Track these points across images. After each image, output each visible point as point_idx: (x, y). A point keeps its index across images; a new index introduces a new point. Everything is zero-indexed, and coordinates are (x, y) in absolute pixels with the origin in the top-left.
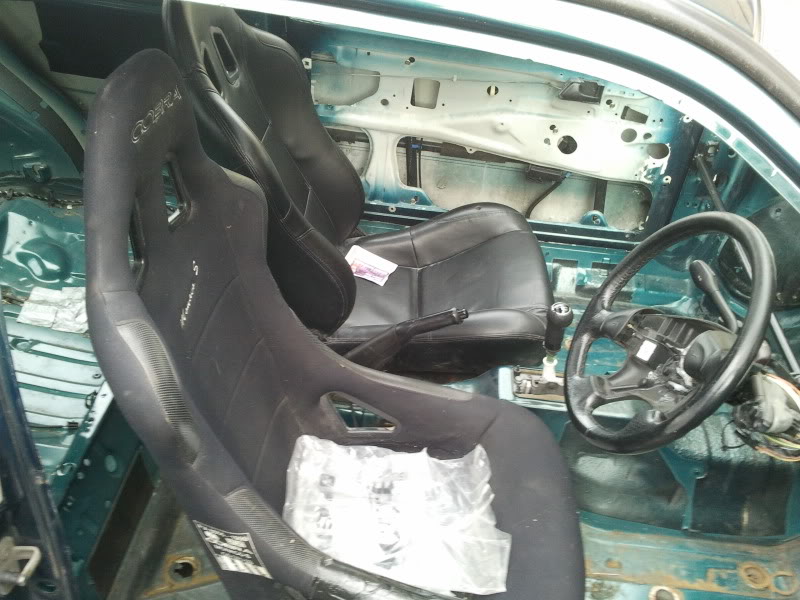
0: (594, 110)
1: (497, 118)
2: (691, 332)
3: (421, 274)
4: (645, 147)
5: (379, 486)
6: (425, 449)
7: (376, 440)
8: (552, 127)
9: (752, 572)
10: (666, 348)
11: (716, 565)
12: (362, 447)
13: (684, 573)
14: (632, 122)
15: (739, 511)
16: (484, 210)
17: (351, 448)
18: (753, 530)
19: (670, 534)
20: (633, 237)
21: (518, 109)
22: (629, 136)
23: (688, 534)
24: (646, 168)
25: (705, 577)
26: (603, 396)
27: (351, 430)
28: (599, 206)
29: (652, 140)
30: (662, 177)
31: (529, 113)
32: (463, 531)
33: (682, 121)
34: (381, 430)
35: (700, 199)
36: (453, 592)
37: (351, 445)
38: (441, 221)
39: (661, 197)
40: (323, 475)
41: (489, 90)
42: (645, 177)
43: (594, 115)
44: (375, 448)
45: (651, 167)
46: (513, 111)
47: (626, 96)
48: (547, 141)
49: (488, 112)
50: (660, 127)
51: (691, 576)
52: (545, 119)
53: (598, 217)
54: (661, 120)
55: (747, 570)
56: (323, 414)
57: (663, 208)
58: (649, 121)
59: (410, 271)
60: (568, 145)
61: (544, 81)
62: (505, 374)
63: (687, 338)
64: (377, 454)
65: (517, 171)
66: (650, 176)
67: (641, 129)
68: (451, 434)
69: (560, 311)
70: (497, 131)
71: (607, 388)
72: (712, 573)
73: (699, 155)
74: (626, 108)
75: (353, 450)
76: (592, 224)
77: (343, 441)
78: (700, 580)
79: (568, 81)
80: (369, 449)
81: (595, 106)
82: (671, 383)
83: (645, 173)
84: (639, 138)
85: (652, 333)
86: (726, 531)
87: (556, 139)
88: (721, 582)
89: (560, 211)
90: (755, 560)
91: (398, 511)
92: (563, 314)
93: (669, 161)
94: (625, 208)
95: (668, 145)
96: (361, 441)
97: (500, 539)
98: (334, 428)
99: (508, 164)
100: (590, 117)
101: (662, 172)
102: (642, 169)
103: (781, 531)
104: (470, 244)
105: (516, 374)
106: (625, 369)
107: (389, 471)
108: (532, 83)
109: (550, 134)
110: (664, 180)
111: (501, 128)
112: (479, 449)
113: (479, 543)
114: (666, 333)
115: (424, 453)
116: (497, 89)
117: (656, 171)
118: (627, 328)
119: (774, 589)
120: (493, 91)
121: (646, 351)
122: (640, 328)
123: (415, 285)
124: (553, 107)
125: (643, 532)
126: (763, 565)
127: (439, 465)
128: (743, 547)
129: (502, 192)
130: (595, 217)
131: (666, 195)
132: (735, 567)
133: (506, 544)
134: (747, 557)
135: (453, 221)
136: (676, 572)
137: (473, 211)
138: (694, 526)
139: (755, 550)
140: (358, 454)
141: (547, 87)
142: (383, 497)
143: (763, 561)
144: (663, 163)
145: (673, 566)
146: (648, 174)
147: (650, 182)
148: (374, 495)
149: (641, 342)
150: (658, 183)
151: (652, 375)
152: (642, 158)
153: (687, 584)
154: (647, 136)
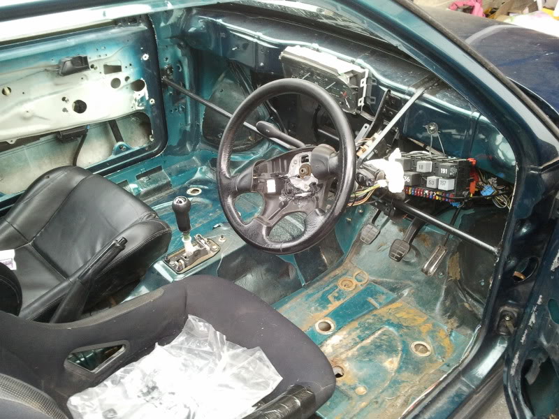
0: (85, 76)
1: (22, 109)
2: (285, 162)
3: (35, 245)
4: (129, 86)
5: (145, 390)
6: (157, 344)
7: (118, 364)
8: (64, 99)
9: (344, 283)
10: (280, 179)
11: (329, 292)
12: (113, 375)
13: (319, 308)
14: (113, 74)
15: (321, 257)
16: (52, 176)
17: (105, 382)
18: (332, 262)
19: (299, 293)
20: (151, 147)
21: (32, 97)
22: (116, 83)
23: (307, 287)
24: (136, 100)
25: (329, 302)
26: (269, 225)
27: (97, 371)
28: (119, 138)
29: (132, 80)
30: (148, 101)
31: (43, 96)
32: (224, 369)
33: (143, 60)
34: (116, 355)
35: (176, 104)
36: (253, 406)
37: (104, 380)
38: (25, 200)
39: (154, 114)
40: (104, 413)
41: (4, 92)
42: (138, 106)
43: (87, 79)
44: (122, 369)
45: (138, 98)
46: (29, 100)
47: (102, 58)
48: (65, 110)
49: (12, 108)
50: (132, 70)
51: (324, 307)
52: (55, 95)
53: (123, 145)
54: (130, 65)
55: (342, 284)
56: (71, 375)
57: (158, 121)
58: (123, 69)
59: (26, 248)
60: (80, 107)
61: (43, 69)
62: (159, 266)
63: (286, 167)
64: (128, 372)
65: (48, 142)
66: (141, 104)
67: (120, 76)
68: (165, 323)
69: (181, 202)
70: (26, 119)
71: (266, 220)
72: (330, 297)
73: (164, 78)
74: (106, 66)
75: (108, 382)
76: (122, 152)
77: (96, 381)
78: (329, 305)
79: (60, 62)
80: (119, 373)
81: (86, 73)
82: (297, 195)
83: (137, 104)
84: (123, 82)
85: (266, 175)
86: (321, 272)
87: (70, 106)
88: (338, 298)
89: (94, 154)
90: (341, 277)
91: (173, 393)
92: (184, 203)
93: (148, 89)
94: (132, 133)
95: (142, 79)
96: (109, 373)
97: (253, 354)
98: (84, 378)
99: (42, 139)
100: (85, 82)
101: (147, 98)
102: (134, 102)
103: (341, 253)
104: (56, 206)
105: (167, 262)
106: (266, 204)
107: (144, 375)
108: (34, 74)
109: (64, 105)
110: (151, 103)
111: (28, 115)
112: (190, 317)
113: (243, 367)
114: (273, 171)
115: (158, 347)
116: (9, 89)
117: (142, 99)
118: (254, 180)
119: (359, 284)
120: (7, 91)
121: (271, 186)
122: (260, 175)
123: (38, 255)
124: (57, 85)
125: (286, 303)
126: (345, 276)
127: (172, 347)
128: (332, 274)
129: (47, 161)
130: (120, 147)
131: (156, 112)
132: (336, 287)
133: (260, 353)
134: (337, 278)
135: (34, 195)
136: (316, 309)
137: (45, 181)
138: (306, 281)
139: (337, 272)
140: (113, 382)
141: (46, 73)
142: (155, 394)
143: (344, 275)
144: (144, 92)
145: (313, 308)
146: (139, 103)
147: (142, 108)
148: (148, 398)
149: (265, 183)
150: (148, 106)
151: (282, 199)
152: (131, 95)
153: (326, 312)
154: (127, 78)
